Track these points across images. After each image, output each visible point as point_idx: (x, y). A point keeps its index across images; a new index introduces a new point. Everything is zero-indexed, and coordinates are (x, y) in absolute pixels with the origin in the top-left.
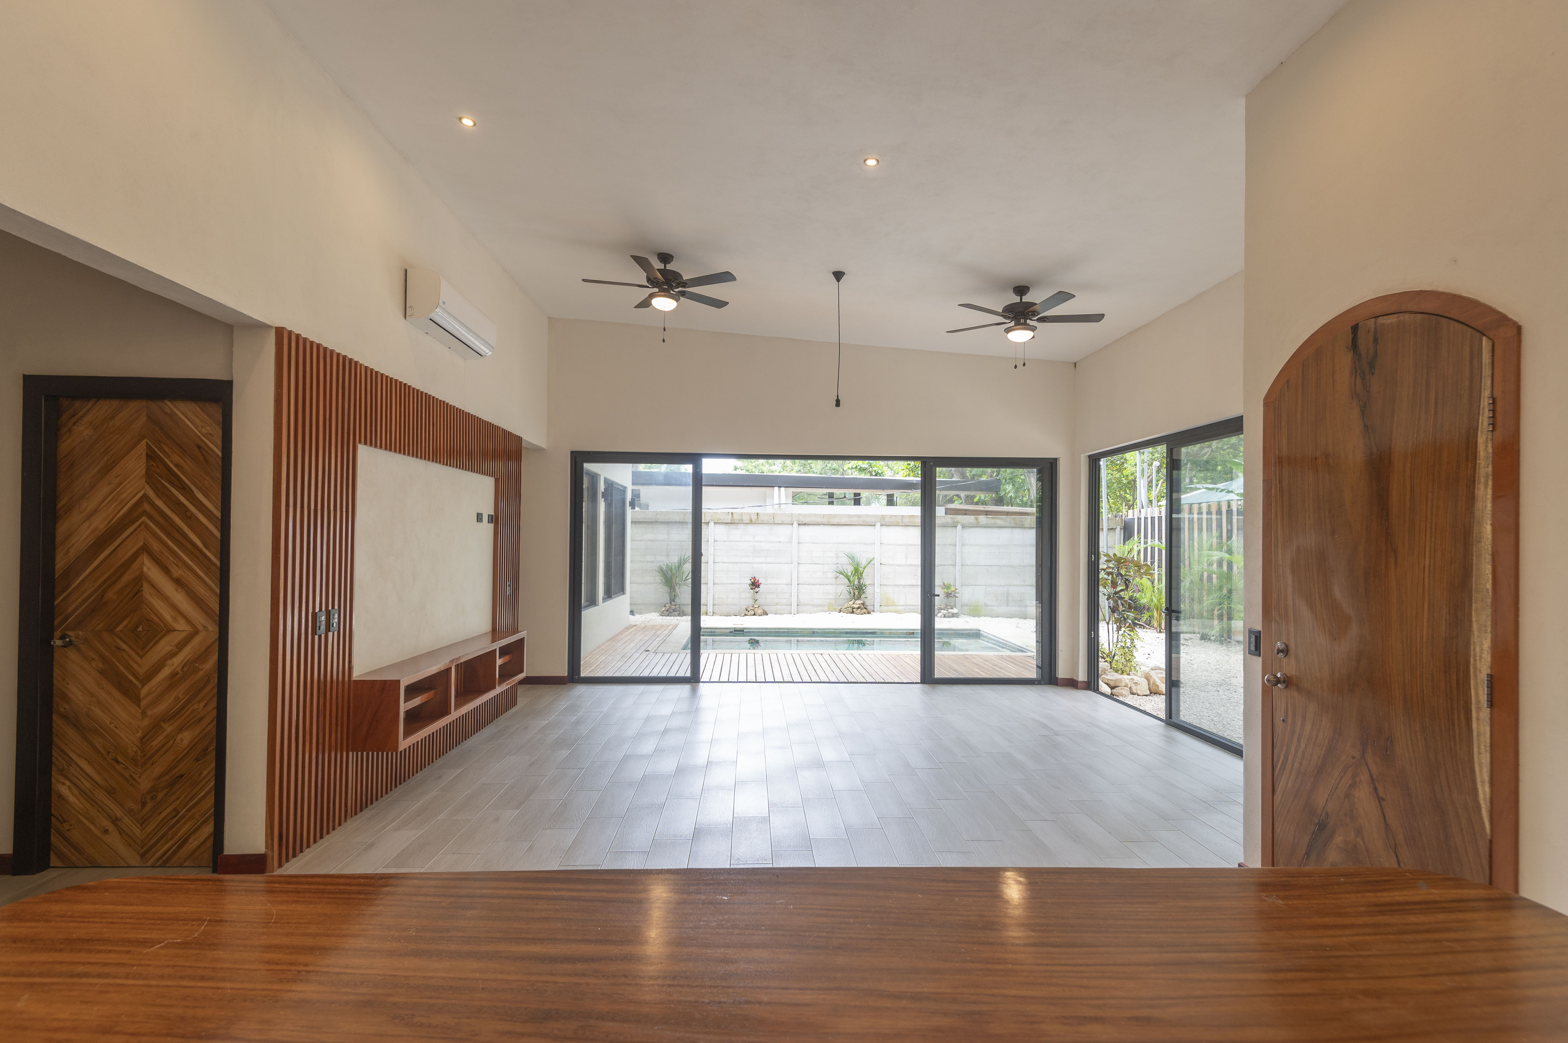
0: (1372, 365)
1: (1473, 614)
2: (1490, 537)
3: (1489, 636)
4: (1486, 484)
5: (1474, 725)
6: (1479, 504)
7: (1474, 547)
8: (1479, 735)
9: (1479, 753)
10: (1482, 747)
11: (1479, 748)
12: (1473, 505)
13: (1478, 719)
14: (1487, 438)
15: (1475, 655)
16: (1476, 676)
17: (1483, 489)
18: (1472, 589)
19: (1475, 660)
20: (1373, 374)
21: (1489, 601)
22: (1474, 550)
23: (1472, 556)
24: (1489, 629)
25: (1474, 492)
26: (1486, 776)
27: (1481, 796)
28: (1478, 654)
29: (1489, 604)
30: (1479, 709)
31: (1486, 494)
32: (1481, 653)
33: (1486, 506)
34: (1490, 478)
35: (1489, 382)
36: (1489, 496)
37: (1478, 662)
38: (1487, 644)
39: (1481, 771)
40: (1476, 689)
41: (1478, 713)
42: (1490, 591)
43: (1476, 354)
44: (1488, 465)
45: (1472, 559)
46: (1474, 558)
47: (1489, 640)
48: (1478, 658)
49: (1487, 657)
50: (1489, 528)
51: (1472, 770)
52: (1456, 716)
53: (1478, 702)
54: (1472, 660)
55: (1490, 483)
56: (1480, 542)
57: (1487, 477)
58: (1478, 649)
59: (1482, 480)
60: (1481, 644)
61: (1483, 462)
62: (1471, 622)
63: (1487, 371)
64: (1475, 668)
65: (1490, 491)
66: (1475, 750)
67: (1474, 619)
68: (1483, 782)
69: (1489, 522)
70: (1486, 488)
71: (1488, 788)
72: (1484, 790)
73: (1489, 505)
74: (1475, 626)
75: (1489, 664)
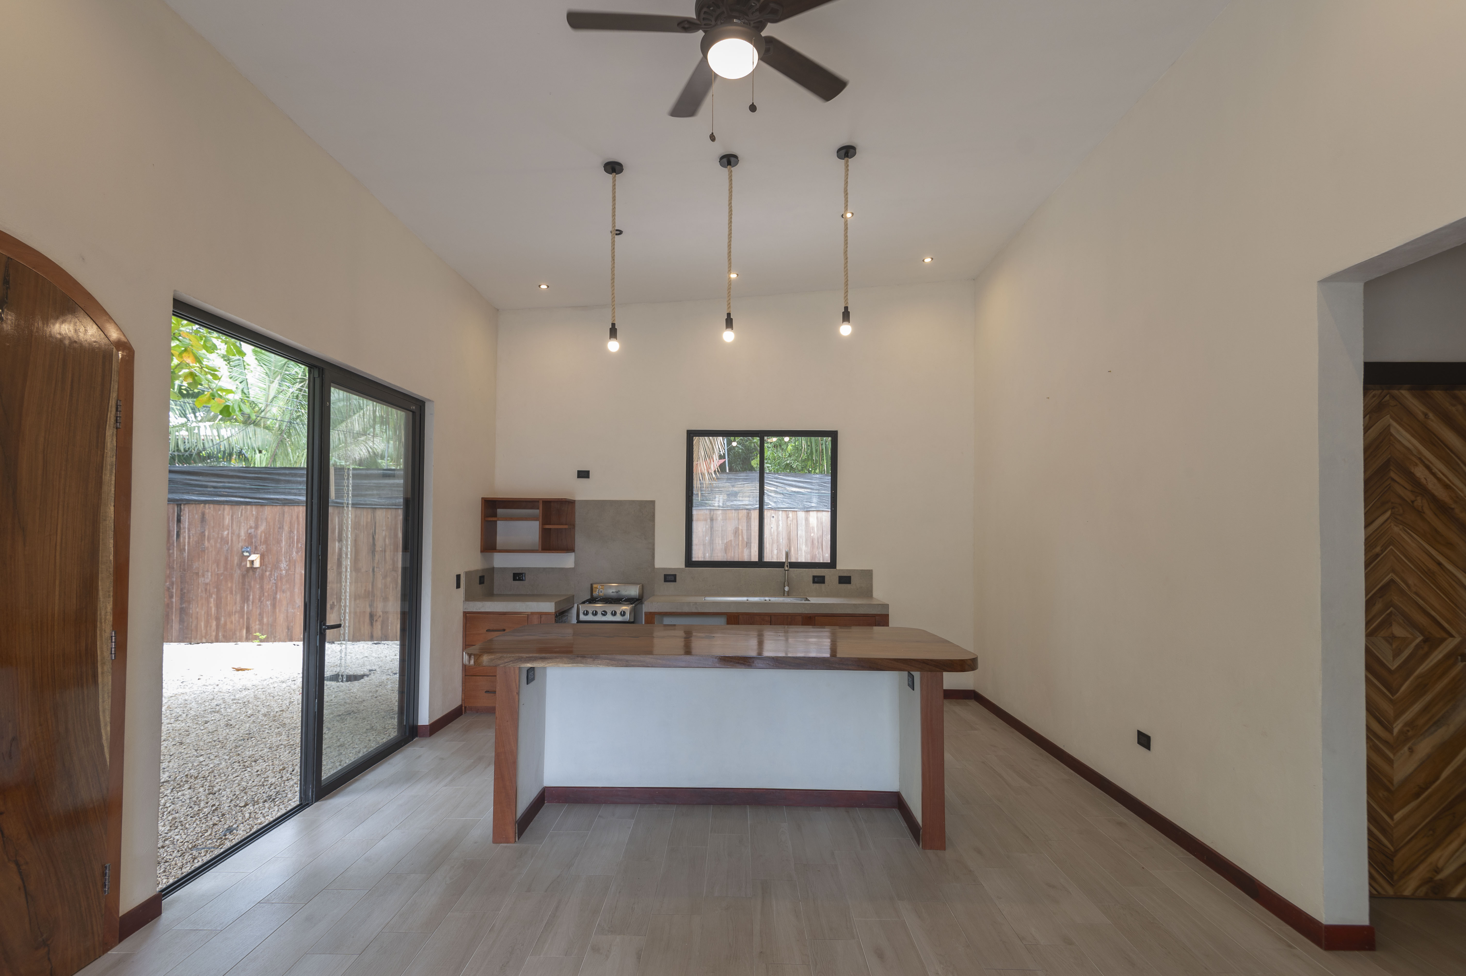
1: (100, 583)
2: (113, 516)
3: (112, 599)
4: (111, 472)
5: (100, 679)
6: (105, 488)
7: (101, 525)
8: (103, 687)
9: (103, 702)
10: (106, 695)
11: (103, 697)
12: (101, 488)
14: (113, 433)
15: (101, 619)
16: (101, 637)
17: (108, 475)
18: (99, 561)
19: (101, 623)
21: (111, 570)
22: (101, 527)
23: (99, 532)
24: (112, 594)
25: (101, 477)
26: (108, 719)
27: (104, 738)
28: (103, 617)
29: (112, 573)
31: (111, 480)
32: (106, 615)
33: (111, 490)
34: (113, 470)
35: (116, 386)
36: (113, 482)
37: (103, 624)
38: (110, 607)
39: (104, 716)
40: (102, 648)
41: (102, 668)
42: (112, 561)
44: (113, 456)
45: (99, 535)
46: (101, 534)
47: (111, 603)
48: (103, 621)
49: (111, 618)
50: (112, 508)
54: (98, 624)
55: (113, 473)
56: (105, 520)
57: (112, 465)
58: (103, 613)
59: (109, 467)
60: (106, 608)
61: (109, 453)
62: (97, 590)
63: (115, 377)
65: (113, 478)
66: (100, 700)
67: (100, 588)
68: (106, 725)
69: (113, 504)
70: (111, 475)
71: (109, 729)
72: (106, 732)
73: (113, 490)
74: (101, 593)
75: (111, 623)
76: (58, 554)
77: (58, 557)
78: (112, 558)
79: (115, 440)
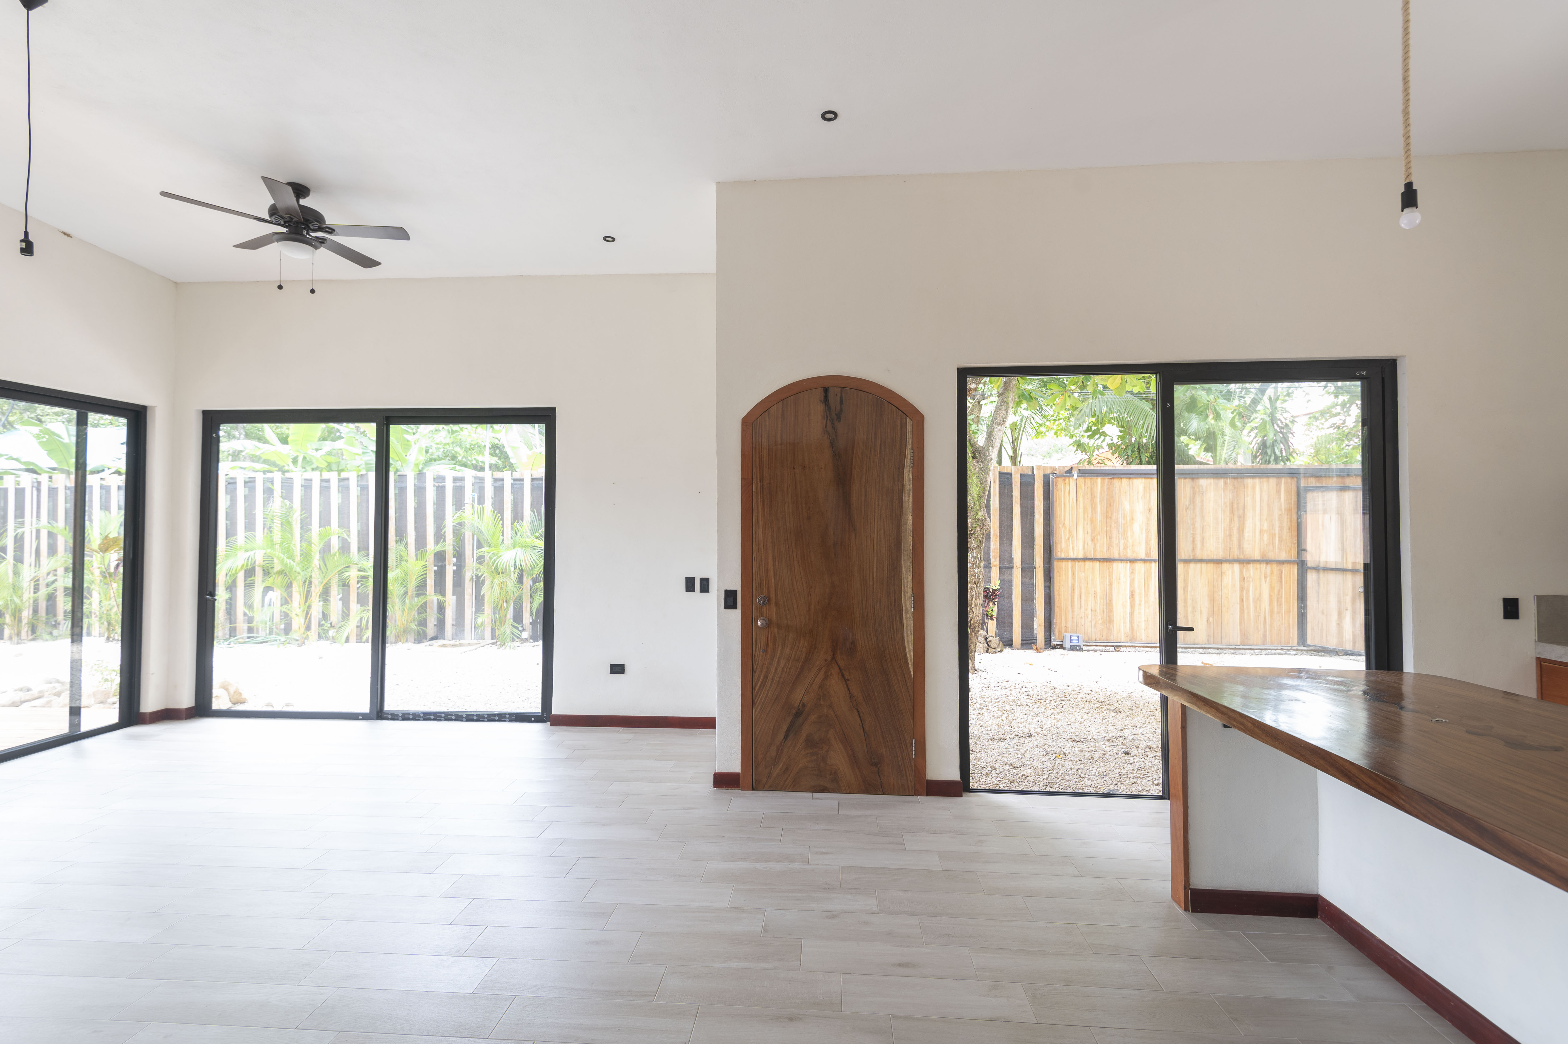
0: (839, 417)
1: (903, 561)
2: (911, 522)
3: (912, 573)
4: (909, 494)
5: (905, 622)
6: (905, 505)
7: (903, 527)
8: (907, 627)
9: (907, 636)
10: (909, 632)
11: (907, 633)
12: (902, 505)
13: (906, 618)
14: (909, 470)
15: (904, 585)
16: (905, 596)
17: (907, 497)
18: (902, 549)
19: (904, 587)
20: (840, 421)
21: (910, 554)
22: (903, 529)
24: (912, 570)
25: (902, 498)
26: (911, 648)
27: (909, 658)
29: (912, 557)
30: (907, 613)
31: (909, 499)
32: (907, 583)
33: (909, 506)
34: (911, 492)
35: (910, 441)
36: (910, 501)
37: (906, 588)
38: (910, 578)
39: (908, 645)
40: (905, 602)
41: (906, 615)
42: (912, 550)
43: (903, 425)
44: (910, 484)
46: (903, 533)
47: (912, 576)
48: (906, 586)
49: (910, 585)
50: (910, 517)
51: (904, 647)
52: (894, 620)
53: (906, 609)
55: (911, 494)
56: (906, 524)
57: (909, 490)
58: (906, 581)
59: (907, 492)
60: (907, 579)
61: (907, 483)
62: (901, 567)
63: (909, 435)
64: (905, 592)
65: (911, 498)
66: (905, 635)
67: (903, 566)
68: (909, 651)
69: (911, 514)
70: (909, 496)
71: (912, 654)
72: (910, 655)
73: (911, 505)
74: (904, 569)
75: (911, 588)
76: (875, 544)
77: (875, 546)
78: (911, 547)
79: (911, 474)
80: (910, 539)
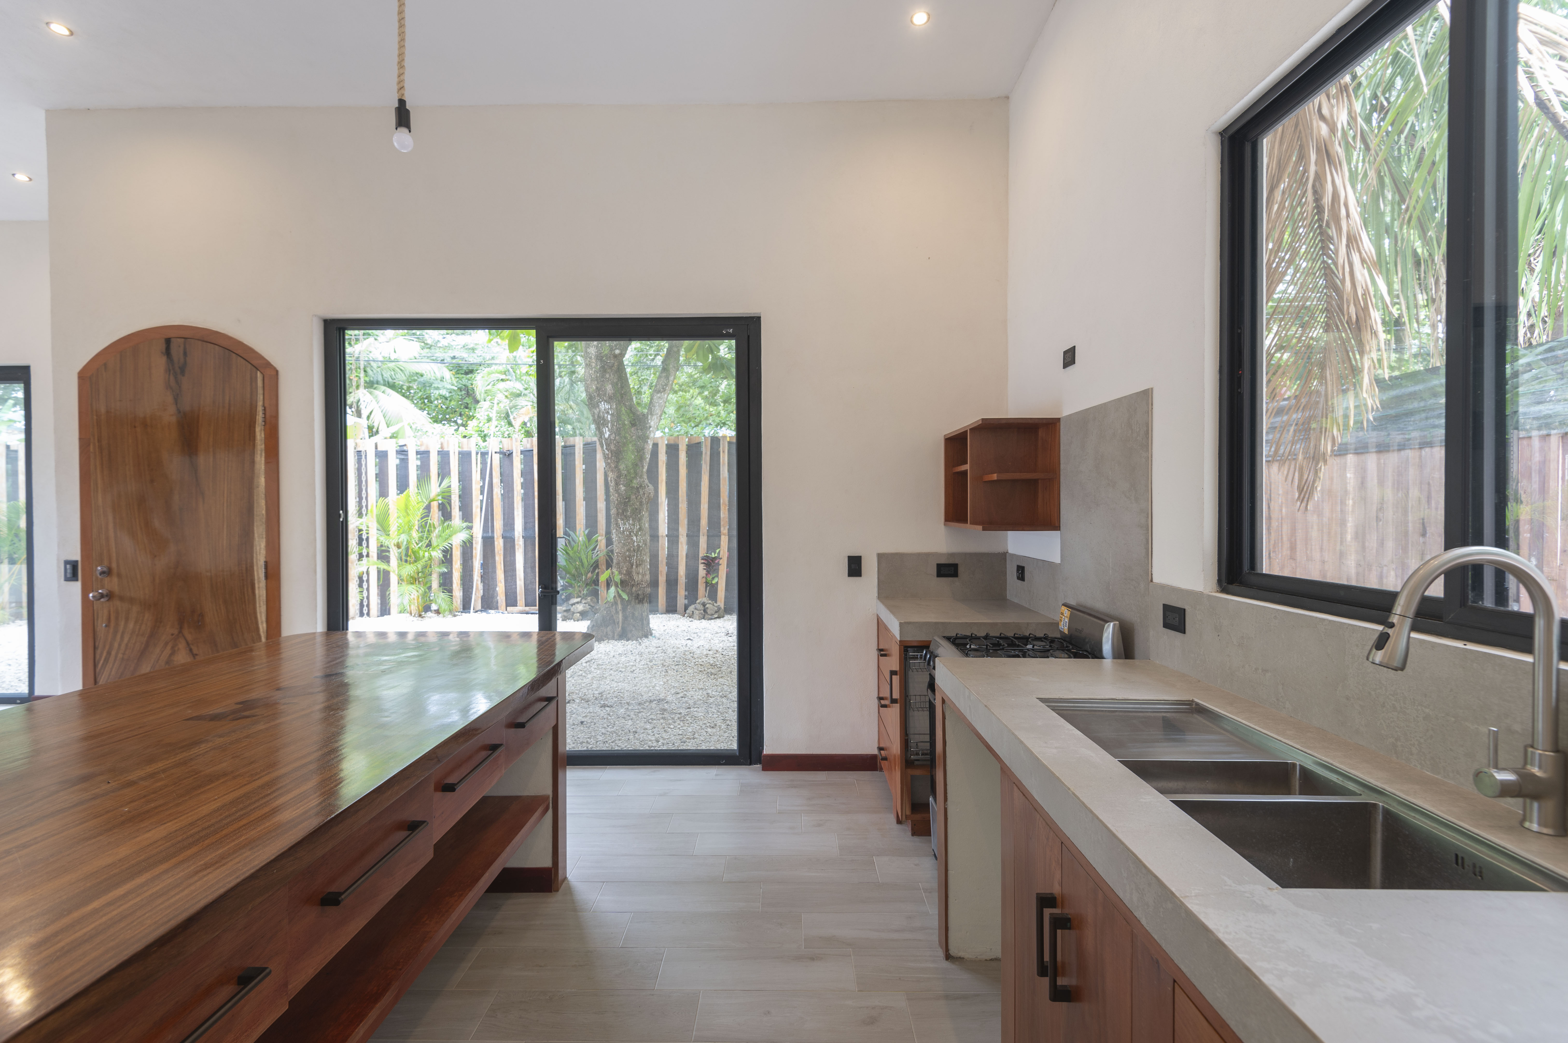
0: (183, 370)
1: (255, 528)
2: (263, 486)
3: (264, 540)
4: (261, 454)
5: (257, 592)
6: (257, 466)
8: (259, 597)
9: (260, 607)
10: (262, 603)
11: (260, 604)
12: (253, 466)
13: (259, 588)
14: (262, 429)
15: (256, 552)
16: (257, 564)
17: (259, 457)
18: (253, 514)
20: (183, 375)
21: (264, 520)
22: (254, 492)
24: (264, 536)
25: (253, 459)
26: (264, 618)
27: (262, 630)
28: (258, 551)
29: (265, 523)
30: (259, 582)
32: (260, 550)
33: (260, 468)
34: (263, 452)
35: (262, 397)
36: (263, 462)
37: (258, 556)
38: (263, 545)
39: (261, 616)
40: (258, 571)
41: (259, 584)
42: (265, 515)
43: (254, 380)
44: (263, 444)
45: (254, 495)
47: (265, 543)
48: (258, 553)
49: (263, 552)
50: (263, 479)
51: (256, 618)
52: (246, 589)
53: (259, 578)
54: (255, 555)
55: (263, 454)
56: (258, 487)
57: (261, 451)
58: (258, 548)
59: (259, 452)
60: (260, 545)
61: (259, 442)
62: (253, 533)
63: (260, 391)
64: (257, 559)
65: (263, 459)
66: (258, 605)
67: (255, 532)
68: (262, 622)
69: (263, 476)
70: (261, 457)
71: (265, 625)
72: (263, 627)
73: (264, 467)
74: (256, 535)
75: (265, 556)
78: (264, 512)
79: (263, 433)
80: (263, 503)
